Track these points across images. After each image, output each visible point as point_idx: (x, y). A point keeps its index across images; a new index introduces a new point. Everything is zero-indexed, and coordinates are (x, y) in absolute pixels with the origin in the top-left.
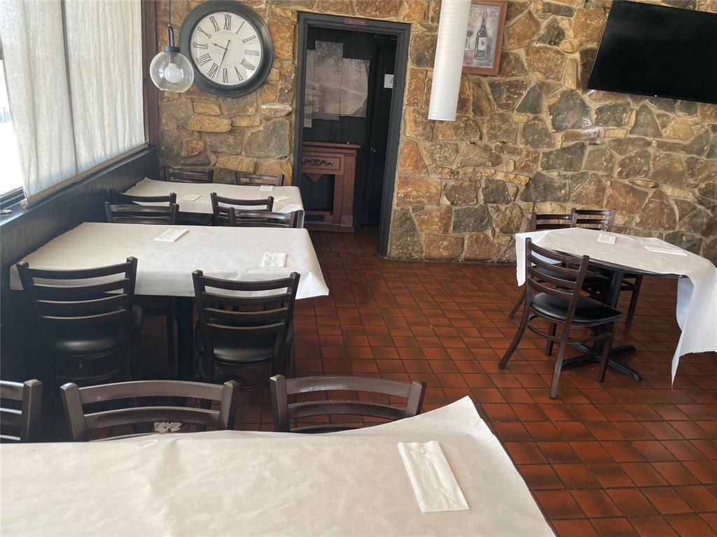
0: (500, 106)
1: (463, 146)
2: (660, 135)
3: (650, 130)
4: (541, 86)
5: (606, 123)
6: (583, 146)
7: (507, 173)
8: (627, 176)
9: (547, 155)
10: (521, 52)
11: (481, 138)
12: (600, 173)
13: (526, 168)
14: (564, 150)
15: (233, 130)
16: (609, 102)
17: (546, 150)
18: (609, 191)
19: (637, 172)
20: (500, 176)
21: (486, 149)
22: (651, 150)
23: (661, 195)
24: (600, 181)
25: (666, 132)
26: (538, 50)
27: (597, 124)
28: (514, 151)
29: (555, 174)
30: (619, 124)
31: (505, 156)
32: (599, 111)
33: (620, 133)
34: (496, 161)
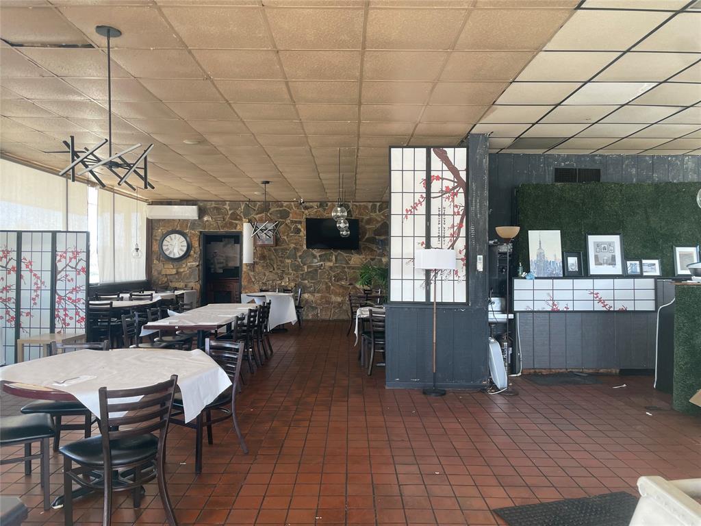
0: (279, 257)
1: (267, 274)
2: (349, 264)
3: (344, 262)
4: (295, 248)
5: (324, 261)
6: (316, 270)
7: (285, 283)
8: (338, 281)
9: (302, 275)
10: (285, 237)
11: (274, 269)
12: (327, 281)
13: (294, 280)
14: (308, 272)
15: (178, 273)
16: (323, 253)
17: (302, 273)
18: (332, 288)
19: (342, 279)
20: (283, 284)
21: (277, 274)
22: (346, 270)
23: (355, 288)
24: (327, 283)
25: (352, 262)
26: (291, 236)
27: (320, 261)
28: (288, 274)
29: (307, 282)
30: (330, 261)
31: (285, 276)
32: (320, 256)
33: (331, 264)
34: (282, 278)
